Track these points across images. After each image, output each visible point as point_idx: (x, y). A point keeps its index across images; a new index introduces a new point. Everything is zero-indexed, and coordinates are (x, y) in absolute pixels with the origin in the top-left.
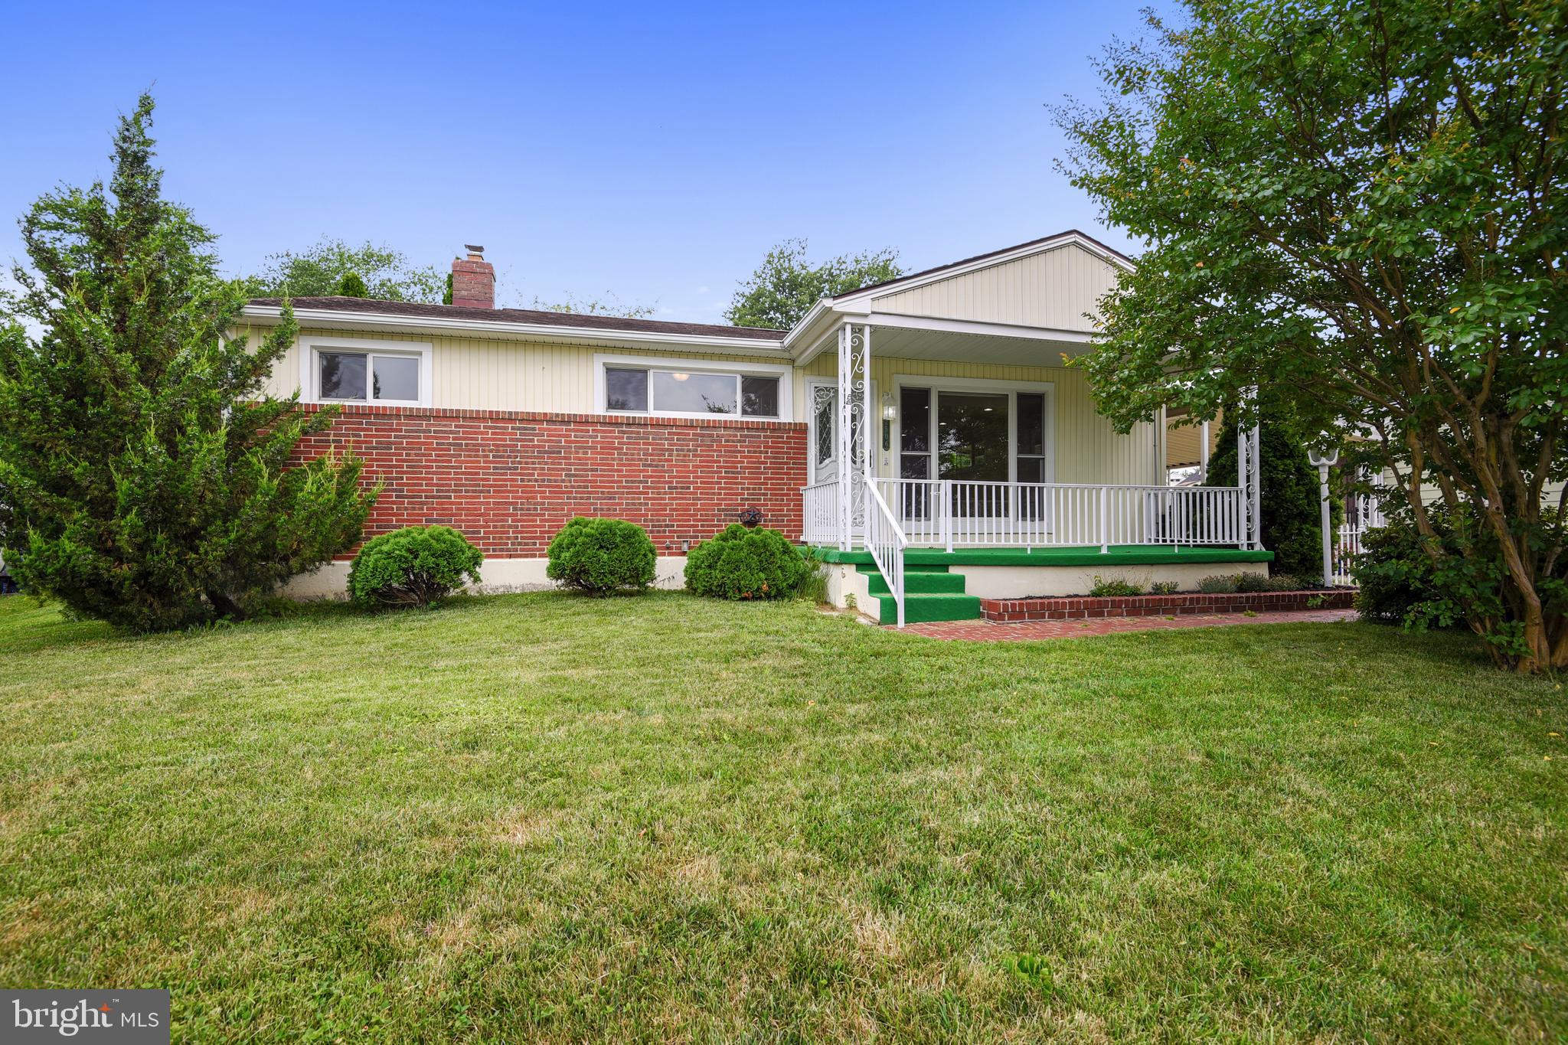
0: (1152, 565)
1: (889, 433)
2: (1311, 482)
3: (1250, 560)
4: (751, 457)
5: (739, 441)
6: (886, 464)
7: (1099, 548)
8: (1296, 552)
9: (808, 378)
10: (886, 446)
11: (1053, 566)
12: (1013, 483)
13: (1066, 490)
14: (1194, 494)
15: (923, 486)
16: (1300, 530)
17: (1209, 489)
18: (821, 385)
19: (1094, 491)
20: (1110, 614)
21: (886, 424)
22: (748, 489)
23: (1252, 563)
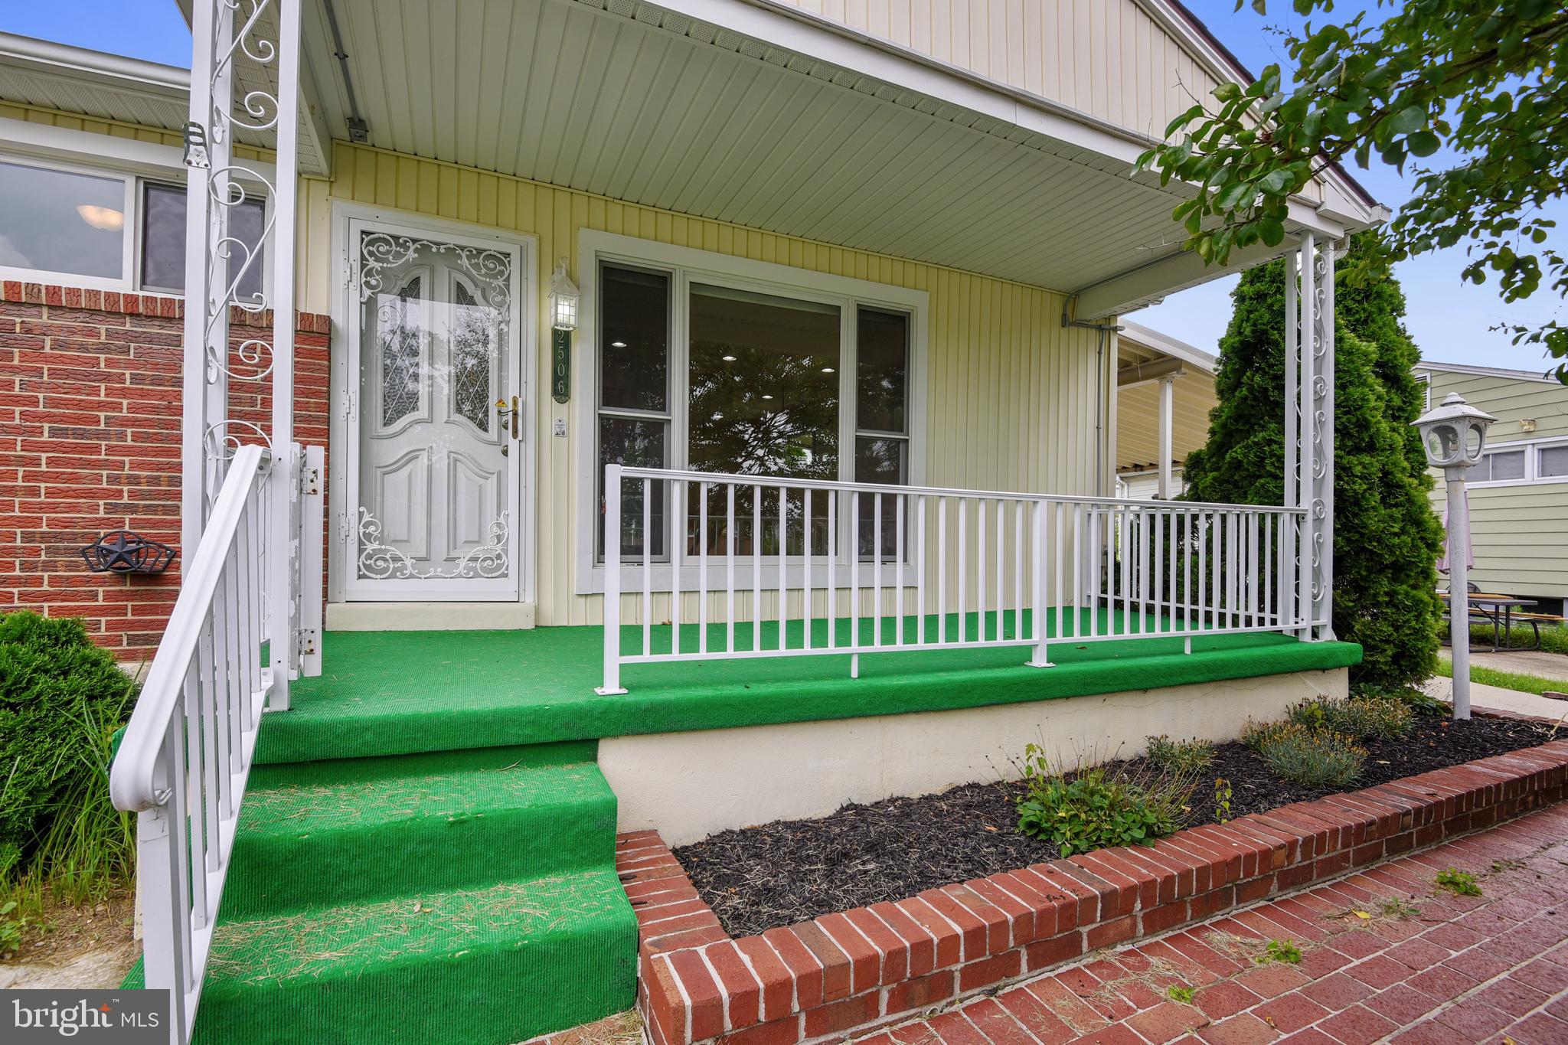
0: (1145, 690)
1: (567, 361)
2: (1410, 501)
3: (1319, 665)
4: (144, 394)
5: (104, 348)
6: (560, 434)
7: (1027, 653)
8: (1387, 642)
9: (343, 206)
10: (561, 389)
11: (917, 712)
12: (846, 487)
13: (952, 505)
14: (1166, 519)
15: (647, 488)
16: (1392, 594)
17: (1195, 507)
18: (382, 229)
19: (1019, 511)
20: (1098, 941)
21: (562, 341)
22: (134, 480)
23: (1324, 670)
